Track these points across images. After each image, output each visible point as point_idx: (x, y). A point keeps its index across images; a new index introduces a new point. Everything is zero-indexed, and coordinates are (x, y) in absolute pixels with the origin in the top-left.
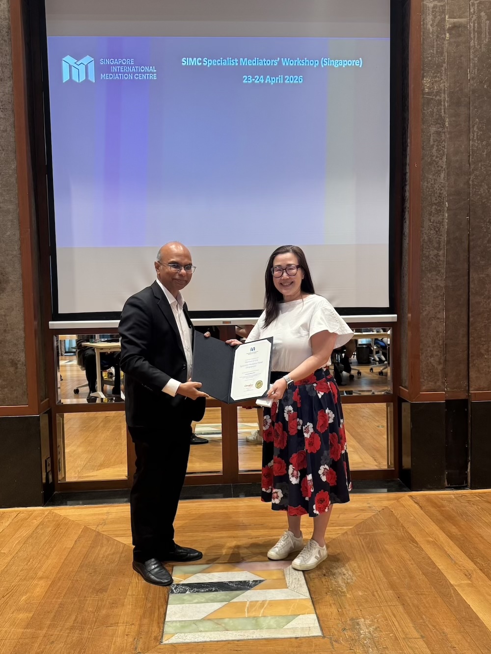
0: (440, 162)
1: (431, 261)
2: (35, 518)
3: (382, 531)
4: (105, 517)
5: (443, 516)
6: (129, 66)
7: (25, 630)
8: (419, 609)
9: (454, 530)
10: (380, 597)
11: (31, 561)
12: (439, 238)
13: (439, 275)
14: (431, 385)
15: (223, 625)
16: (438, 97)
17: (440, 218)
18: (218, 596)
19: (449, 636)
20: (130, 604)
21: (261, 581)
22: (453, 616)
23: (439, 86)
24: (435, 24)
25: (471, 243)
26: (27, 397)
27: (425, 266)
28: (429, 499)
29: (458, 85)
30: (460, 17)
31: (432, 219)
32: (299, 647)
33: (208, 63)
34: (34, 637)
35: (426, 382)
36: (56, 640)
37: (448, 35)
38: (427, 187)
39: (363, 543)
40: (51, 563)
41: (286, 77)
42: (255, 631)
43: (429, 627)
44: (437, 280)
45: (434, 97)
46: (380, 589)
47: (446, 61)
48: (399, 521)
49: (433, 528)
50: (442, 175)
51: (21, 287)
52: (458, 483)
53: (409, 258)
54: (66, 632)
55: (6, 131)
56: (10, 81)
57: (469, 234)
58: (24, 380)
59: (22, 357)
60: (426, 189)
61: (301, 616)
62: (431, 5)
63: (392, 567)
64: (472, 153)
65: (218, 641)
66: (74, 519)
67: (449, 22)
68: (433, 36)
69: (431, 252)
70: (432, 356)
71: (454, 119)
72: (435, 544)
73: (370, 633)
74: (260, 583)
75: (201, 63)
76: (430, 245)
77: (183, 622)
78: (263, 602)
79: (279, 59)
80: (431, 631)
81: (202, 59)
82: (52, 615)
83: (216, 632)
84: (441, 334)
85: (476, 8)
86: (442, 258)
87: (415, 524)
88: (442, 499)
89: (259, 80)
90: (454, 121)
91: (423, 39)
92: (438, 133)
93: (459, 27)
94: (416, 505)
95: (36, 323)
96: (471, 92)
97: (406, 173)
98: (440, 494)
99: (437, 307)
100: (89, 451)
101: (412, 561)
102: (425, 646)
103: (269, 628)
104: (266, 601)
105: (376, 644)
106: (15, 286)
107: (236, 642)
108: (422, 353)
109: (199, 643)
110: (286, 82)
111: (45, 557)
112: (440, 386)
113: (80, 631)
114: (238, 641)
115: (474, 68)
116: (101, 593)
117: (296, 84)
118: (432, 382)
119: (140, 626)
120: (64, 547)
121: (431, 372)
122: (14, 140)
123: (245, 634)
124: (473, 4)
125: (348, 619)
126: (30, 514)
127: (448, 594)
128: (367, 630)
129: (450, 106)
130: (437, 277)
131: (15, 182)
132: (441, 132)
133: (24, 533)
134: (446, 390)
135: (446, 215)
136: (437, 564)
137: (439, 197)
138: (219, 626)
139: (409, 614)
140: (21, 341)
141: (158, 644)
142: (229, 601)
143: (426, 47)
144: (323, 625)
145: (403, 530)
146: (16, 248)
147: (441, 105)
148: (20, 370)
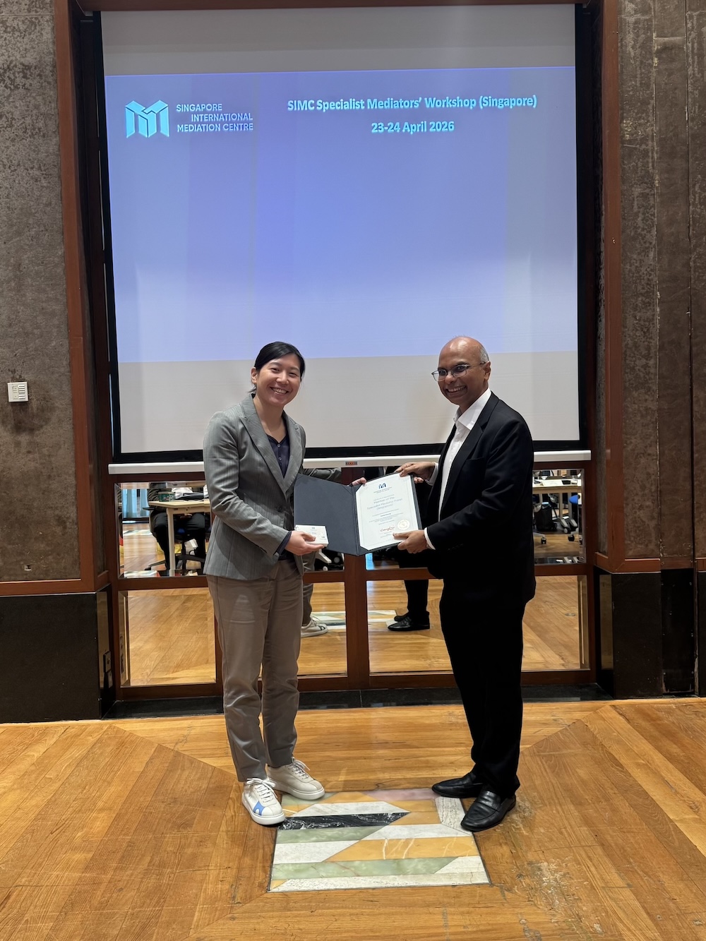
0: (648, 236)
1: (637, 374)
2: (90, 734)
3: (572, 751)
4: (186, 733)
5: (660, 732)
6: (216, 113)
7: (83, 875)
8: (625, 851)
9: (675, 751)
10: (569, 835)
11: (87, 787)
12: (649, 342)
13: (649, 393)
14: (641, 548)
15: (353, 869)
16: (644, 147)
17: (649, 314)
18: (345, 833)
19: (666, 885)
20: (225, 842)
21: (403, 814)
22: (673, 859)
23: (645, 131)
24: (638, 45)
25: (694, 349)
26: (79, 568)
27: (629, 381)
28: (640, 711)
29: (671, 128)
30: (672, 36)
31: (638, 315)
32: (458, 897)
33: (323, 106)
34: (96, 883)
35: (633, 544)
36: (125, 887)
37: (656, 60)
38: (630, 271)
39: (546, 767)
40: (114, 792)
41: (431, 123)
42: (396, 877)
43: (639, 874)
44: (646, 400)
45: (638, 146)
46: (570, 825)
47: (654, 96)
48: (596, 737)
49: (646, 747)
50: (651, 255)
51: (71, 417)
52: (680, 689)
53: (606, 370)
54: (139, 877)
55: (50, 204)
56: (56, 137)
57: (690, 336)
58: (75, 543)
59: (72, 513)
60: (629, 274)
61: (459, 859)
62: (632, 20)
63: (587, 797)
64: (693, 222)
65: (345, 889)
66: (144, 736)
67: (657, 41)
68: (635, 61)
69: (637, 362)
70: (641, 508)
71: (666, 176)
72: (648, 767)
73: (556, 880)
74: (402, 816)
75: (313, 108)
76: (636, 353)
77: (298, 866)
78: (407, 841)
79: (420, 99)
80: (642, 879)
81: (316, 102)
82: (119, 855)
83: (343, 878)
84: (653, 477)
85: (695, 23)
86: (652, 370)
87: (619, 742)
88: (658, 709)
89: (394, 128)
90: (666, 178)
91: (622, 66)
92: (645, 196)
93: (671, 49)
94: (621, 718)
95: (91, 466)
96: (690, 138)
97: (600, 252)
98: (655, 703)
99: (647, 438)
100: (160, 647)
101: (615, 789)
102: (632, 897)
103: (416, 873)
104: (411, 839)
105: (564, 894)
106: (62, 415)
107: (371, 891)
108: (627, 504)
109: (320, 892)
110: (431, 130)
111: (106, 784)
112: (653, 550)
113: (157, 875)
114: (374, 889)
115: (694, 105)
116: (184, 828)
117: (445, 132)
118: (641, 544)
119: (239, 869)
120: (131, 770)
121: (640, 531)
122: (61, 217)
123: (383, 881)
124: (691, 17)
125: (526, 863)
126: (84, 728)
127: (666, 832)
128: (552, 877)
129: (660, 158)
130: (647, 397)
131: (62, 273)
132: (648, 194)
133: (76, 753)
134: (661, 555)
135: (658, 310)
136: (651, 794)
137: (648, 284)
138: (346, 870)
139: (610, 856)
140: (72, 491)
141: (263, 892)
142: (360, 839)
143: (625, 78)
144: (490, 870)
145: (602, 750)
146: (65, 363)
147: (649, 156)
148: (70, 530)
